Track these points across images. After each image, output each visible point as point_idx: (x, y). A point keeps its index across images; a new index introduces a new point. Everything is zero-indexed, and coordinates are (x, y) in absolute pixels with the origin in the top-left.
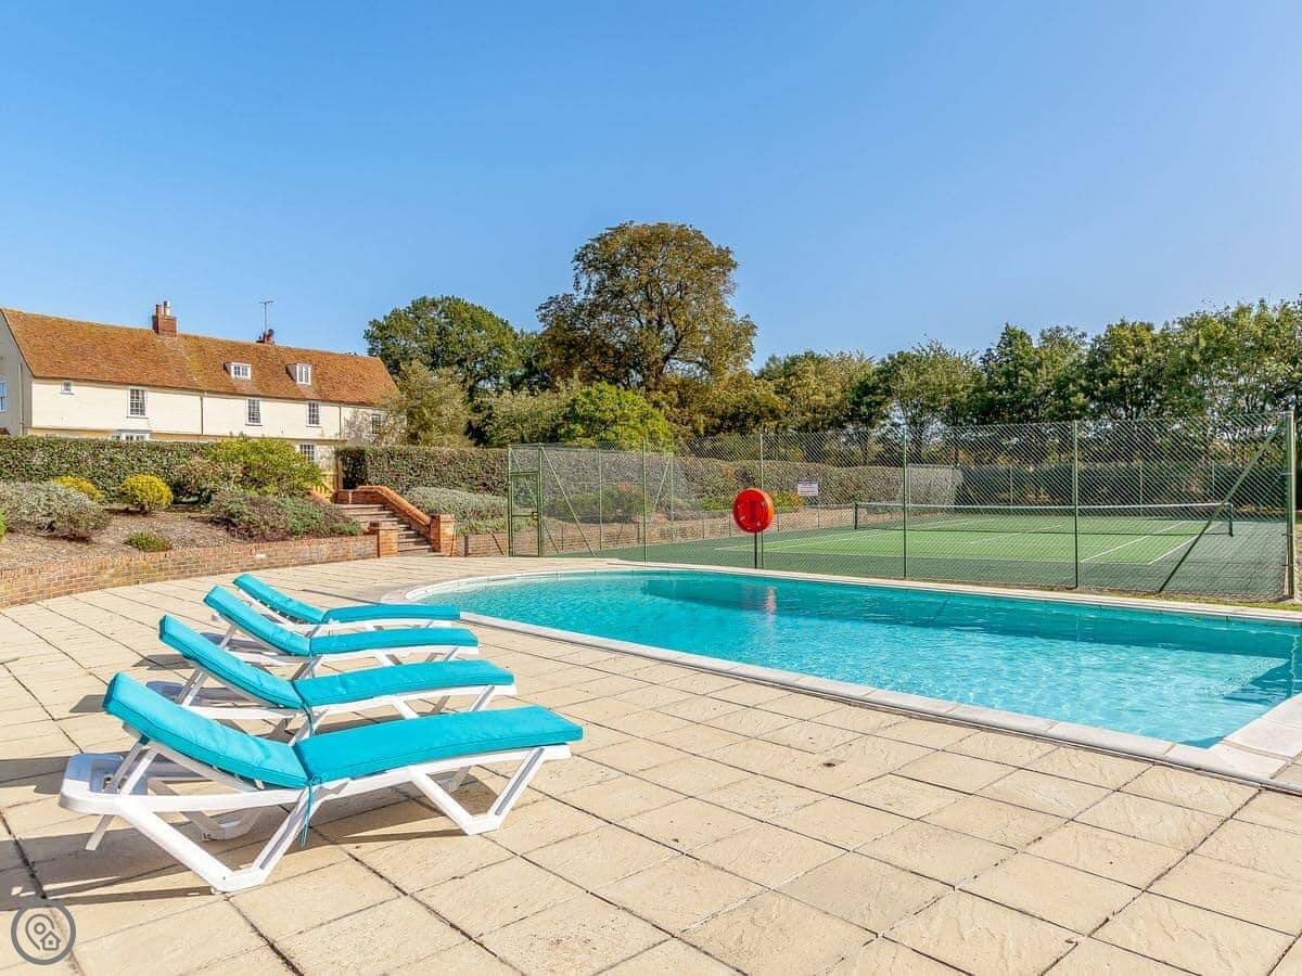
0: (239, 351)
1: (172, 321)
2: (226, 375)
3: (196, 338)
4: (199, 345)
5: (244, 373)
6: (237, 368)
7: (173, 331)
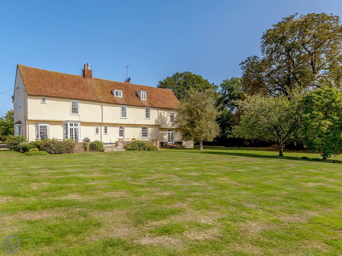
0: (118, 85)
1: (90, 71)
2: (112, 96)
3: (100, 80)
4: (102, 83)
5: (120, 95)
6: (117, 92)
7: (91, 77)
